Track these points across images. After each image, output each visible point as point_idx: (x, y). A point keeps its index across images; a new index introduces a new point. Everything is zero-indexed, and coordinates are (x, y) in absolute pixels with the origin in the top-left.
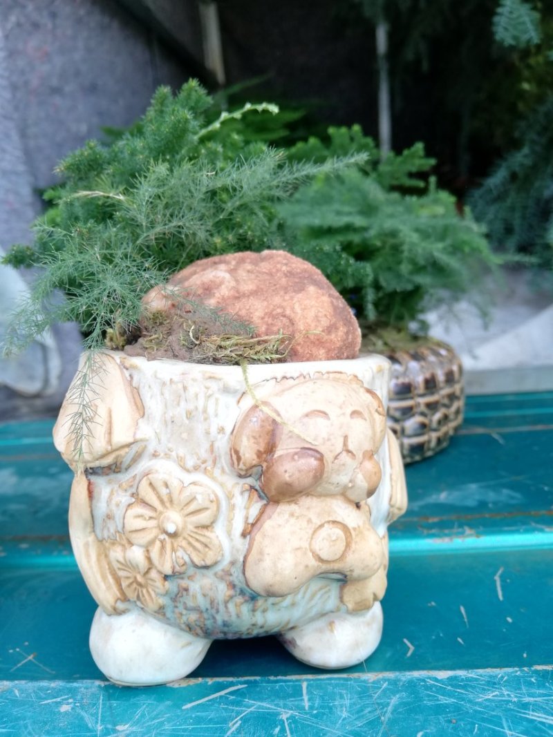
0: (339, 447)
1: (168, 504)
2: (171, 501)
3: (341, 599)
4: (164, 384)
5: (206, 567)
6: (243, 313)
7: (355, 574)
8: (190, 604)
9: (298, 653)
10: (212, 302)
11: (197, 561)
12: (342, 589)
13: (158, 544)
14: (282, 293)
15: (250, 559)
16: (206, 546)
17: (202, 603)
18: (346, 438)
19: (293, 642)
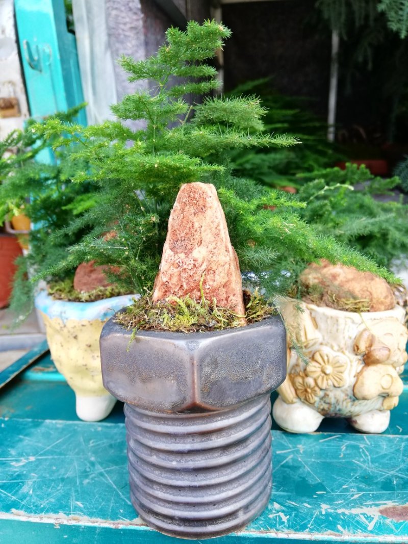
0: (396, 348)
1: (326, 363)
2: (328, 361)
3: (382, 404)
4: (328, 318)
5: (339, 387)
6: (351, 288)
7: (393, 395)
8: (327, 401)
9: (357, 426)
10: (337, 283)
11: (336, 385)
12: (383, 400)
13: (321, 378)
14: (364, 280)
15: (356, 385)
16: (340, 379)
17: (333, 401)
18: (398, 344)
19: (356, 422)
